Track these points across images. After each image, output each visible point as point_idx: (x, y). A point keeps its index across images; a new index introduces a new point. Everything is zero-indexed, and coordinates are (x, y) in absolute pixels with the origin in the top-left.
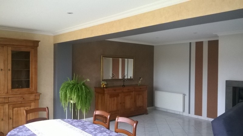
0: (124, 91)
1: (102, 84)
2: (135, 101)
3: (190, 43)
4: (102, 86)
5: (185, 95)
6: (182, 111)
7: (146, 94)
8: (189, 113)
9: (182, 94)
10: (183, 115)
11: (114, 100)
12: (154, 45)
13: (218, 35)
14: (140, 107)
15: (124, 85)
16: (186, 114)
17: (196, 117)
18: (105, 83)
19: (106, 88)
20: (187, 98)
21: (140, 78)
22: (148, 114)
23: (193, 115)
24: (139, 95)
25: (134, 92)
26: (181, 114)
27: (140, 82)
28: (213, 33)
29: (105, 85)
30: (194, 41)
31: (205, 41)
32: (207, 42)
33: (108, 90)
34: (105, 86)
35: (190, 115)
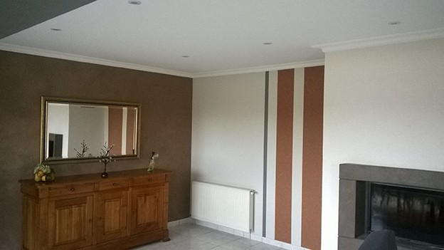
0: (101, 189)
1: (37, 173)
2: (135, 212)
3: (267, 73)
4: (37, 178)
5: (255, 193)
6: (248, 231)
7: (165, 193)
8: (264, 235)
9: (248, 190)
10: (250, 240)
11: (71, 213)
12: (192, 77)
13: (324, 50)
14: (149, 225)
15: (105, 173)
16: (257, 237)
17: (279, 244)
18: (45, 171)
19: (47, 182)
20: (259, 198)
21: (153, 153)
22: (169, 240)
23: (270, 240)
24: (146, 195)
25: (130, 189)
26: (247, 236)
27: (153, 162)
28: (312, 46)
29: (44, 174)
30: (274, 69)
31: (299, 67)
32: (304, 70)
33: (50, 189)
34: (44, 178)
35: (265, 240)
